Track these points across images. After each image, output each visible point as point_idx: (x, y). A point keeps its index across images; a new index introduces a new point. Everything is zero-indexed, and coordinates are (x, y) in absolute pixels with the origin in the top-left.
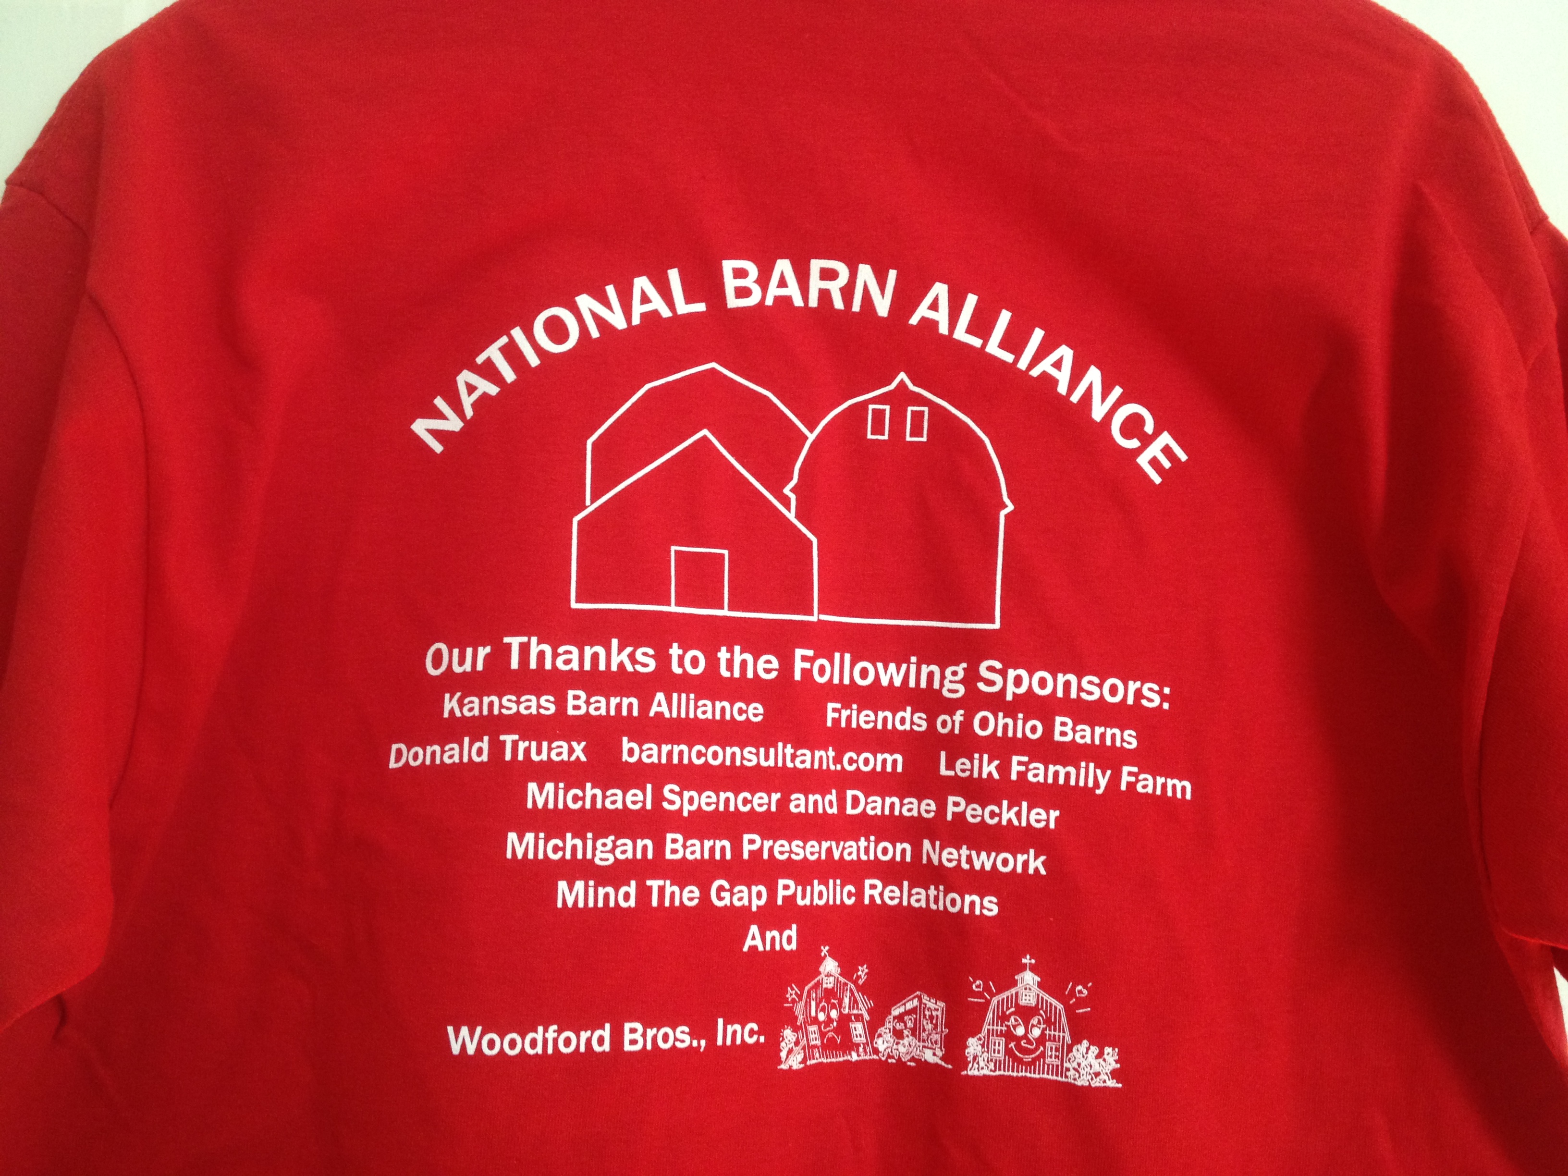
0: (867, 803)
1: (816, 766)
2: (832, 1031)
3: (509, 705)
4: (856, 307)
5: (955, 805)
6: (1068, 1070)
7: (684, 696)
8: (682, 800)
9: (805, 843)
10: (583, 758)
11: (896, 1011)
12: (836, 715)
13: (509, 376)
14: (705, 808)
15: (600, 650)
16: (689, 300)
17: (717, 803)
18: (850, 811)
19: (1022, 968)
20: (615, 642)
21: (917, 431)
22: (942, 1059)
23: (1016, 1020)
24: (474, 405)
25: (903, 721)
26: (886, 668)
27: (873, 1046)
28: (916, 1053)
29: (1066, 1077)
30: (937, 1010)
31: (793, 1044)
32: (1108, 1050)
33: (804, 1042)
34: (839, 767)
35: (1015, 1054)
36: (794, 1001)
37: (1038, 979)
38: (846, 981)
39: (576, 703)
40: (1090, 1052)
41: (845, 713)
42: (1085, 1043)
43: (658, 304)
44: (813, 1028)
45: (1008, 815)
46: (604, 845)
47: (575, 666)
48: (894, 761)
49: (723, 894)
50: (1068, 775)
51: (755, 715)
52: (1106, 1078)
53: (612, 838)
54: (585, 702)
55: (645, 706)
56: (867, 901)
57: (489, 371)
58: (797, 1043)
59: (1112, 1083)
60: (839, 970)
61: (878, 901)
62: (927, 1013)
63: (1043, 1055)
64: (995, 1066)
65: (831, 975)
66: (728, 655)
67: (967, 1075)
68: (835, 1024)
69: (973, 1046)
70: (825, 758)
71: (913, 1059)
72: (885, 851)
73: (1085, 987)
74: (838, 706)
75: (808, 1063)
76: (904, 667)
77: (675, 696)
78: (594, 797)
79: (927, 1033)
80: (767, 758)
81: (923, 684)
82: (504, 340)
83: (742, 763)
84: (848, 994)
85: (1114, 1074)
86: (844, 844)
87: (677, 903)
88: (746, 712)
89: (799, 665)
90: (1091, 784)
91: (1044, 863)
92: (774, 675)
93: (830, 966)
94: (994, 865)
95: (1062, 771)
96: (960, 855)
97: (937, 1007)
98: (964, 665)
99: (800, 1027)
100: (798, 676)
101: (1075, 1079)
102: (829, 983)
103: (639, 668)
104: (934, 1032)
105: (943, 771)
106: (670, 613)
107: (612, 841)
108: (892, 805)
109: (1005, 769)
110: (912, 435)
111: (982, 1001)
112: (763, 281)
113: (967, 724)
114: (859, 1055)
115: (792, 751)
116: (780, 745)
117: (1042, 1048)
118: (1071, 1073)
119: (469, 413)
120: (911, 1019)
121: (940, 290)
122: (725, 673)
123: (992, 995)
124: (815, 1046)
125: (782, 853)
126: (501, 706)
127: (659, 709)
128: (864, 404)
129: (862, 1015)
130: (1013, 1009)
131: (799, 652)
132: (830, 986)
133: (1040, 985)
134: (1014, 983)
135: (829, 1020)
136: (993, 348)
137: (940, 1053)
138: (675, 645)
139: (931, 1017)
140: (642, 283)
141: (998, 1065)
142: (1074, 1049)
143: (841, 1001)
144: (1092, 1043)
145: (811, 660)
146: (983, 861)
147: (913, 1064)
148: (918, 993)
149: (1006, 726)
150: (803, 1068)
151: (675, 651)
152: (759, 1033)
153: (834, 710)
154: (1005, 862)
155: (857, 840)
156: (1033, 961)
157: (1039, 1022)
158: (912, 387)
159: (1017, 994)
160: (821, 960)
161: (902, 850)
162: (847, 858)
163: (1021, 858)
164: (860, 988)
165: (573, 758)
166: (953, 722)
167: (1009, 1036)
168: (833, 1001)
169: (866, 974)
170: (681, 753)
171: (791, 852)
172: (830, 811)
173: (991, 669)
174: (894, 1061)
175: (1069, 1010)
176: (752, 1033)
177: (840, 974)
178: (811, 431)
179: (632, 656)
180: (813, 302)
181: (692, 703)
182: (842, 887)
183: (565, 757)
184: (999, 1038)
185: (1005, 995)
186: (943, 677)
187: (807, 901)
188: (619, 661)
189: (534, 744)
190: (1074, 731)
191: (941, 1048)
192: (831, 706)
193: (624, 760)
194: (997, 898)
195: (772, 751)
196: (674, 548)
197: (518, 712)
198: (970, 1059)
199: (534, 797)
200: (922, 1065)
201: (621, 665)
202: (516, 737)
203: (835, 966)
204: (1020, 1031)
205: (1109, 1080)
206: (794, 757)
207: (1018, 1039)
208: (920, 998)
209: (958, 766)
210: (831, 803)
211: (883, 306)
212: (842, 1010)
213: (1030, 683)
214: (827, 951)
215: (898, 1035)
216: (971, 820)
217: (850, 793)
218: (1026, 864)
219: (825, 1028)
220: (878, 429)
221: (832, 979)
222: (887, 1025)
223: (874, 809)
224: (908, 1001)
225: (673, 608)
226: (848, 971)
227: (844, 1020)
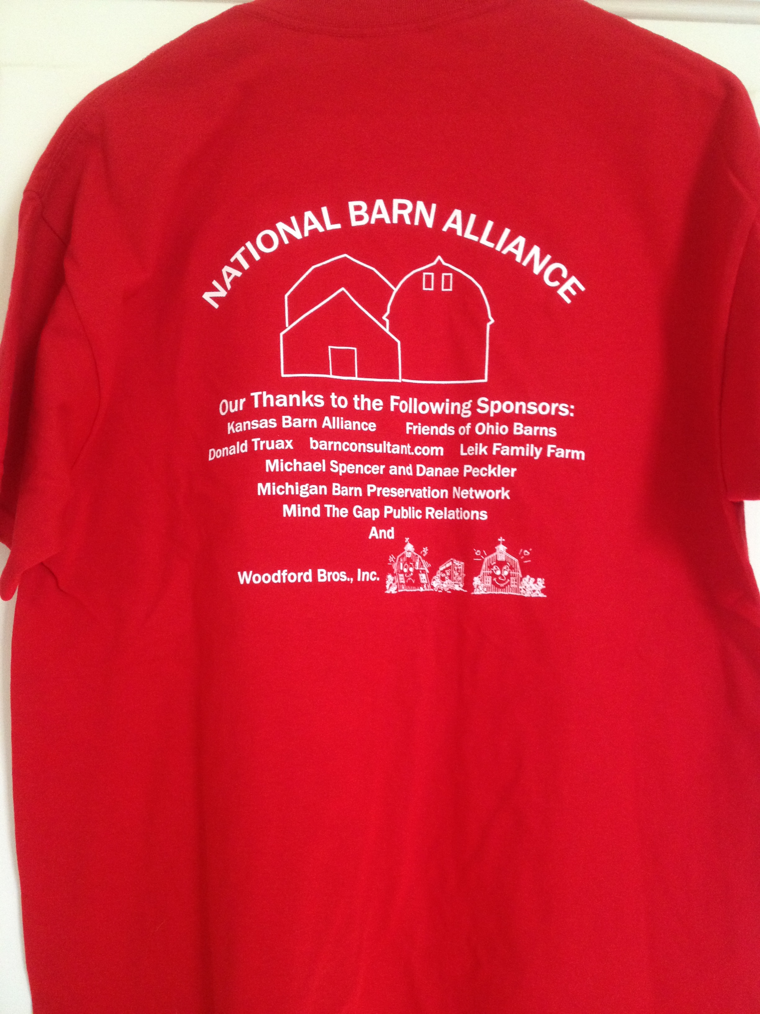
0: (427, 471)
1: (402, 453)
2: (411, 577)
3: (255, 424)
4: (417, 223)
5: (468, 469)
6: (521, 589)
7: (338, 418)
8: (339, 468)
9: (397, 489)
10: (292, 448)
11: (442, 568)
12: (411, 428)
13: (246, 266)
14: (349, 472)
15: (297, 396)
16: (333, 222)
17: (355, 470)
18: (418, 474)
19: (499, 543)
20: (304, 393)
21: (447, 286)
22: (463, 588)
23: (496, 567)
24: (231, 283)
25: (443, 431)
26: (434, 405)
27: (431, 585)
28: (451, 587)
29: (520, 593)
30: (460, 566)
31: (392, 582)
32: (539, 579)
33: (397, 581)
34: (413, 453)
35: (496, 583)
36: (392, 562)
37: (506, 548)
38: (417, 555)
39: (287, 422)
40: (530, 581)
41: (415, 427)
42: (528, 577)
43: (317, 225)
44: (401, 575)
45: (491, 471)
46: (304, 488)
47: (285, 404)
48: (439, 450)
49: (359, 512)
50: (520, 451)
51: (372, 428)
52: (538, 592)
53: (308, 485)
54: (291, 421)
55: (320, 422)
56: (427, 517)
57: (237, 265)
58: (394, 581)
59: (541, 595)
60: (414, 549)
61: (433, 517)
62: (456, 568)
63: (509, 583)
64: (487, 590)
65: (410, 552)
66: (358, 399)
67: (474, 595)
68: (412, 574)
69: (476, 581)
70: (405, 449)
71: (450, 590)
72: (435, 494)
73: (529, 551)
74: (412, 424)
75: (399, 591)
76: (443, 404)
77: (334, 418)
78: (298, 466)
79: (456, 577)
80: (378, 449)
81: (453, 412)
82: (243, 249)
83: (366, 451)
84: (418, 560)
85: (543, 591)
86: (416, 490)
87: (338, 516)
88: (367, 426)
89: (393, 404)
90: (532, 455)
91: (509, 494)
92: (381, 409)
93: (409, 547)
94: (485, 496)
95: (518, 449)
96: (469, 492)
97: (460, 564)
98: (471, 401)
99: (395, 575)
100: (392, 409)
101: (524, 594)
102: (409, 555)
103: (316, 405)
104: (459, 576)
105: (462, 454)
106: (330, 378)
107: (308, 486)
108: (439, 472)
109: (490, 450)
110: (445, 288)
111: (480, 560)
112: (370, 212)
113: (472, 430)
114: (424, 589)
115: (390, 445)
116: (385, 442)
117: (508, 580)
118: (522, 591)
119: (229, 287)
120: (448, 572)
121: (457, 213)
122: (357, 408)
123: (485, 556)
124: (402, 584)
125: (386, 493)
126: (251, 426)
127: (327, 425)
128: (421, 273)
129: (425, 570)
130: (495, 563)
131: (393, 398)
132: (409, 556)
133: (507, 551)
134: (495, 551)
135: (409, 572)
136: (484, 241)
137: (462, 586)
138: (333, 394)
139: (458, 570)
140: (309, 215)
141: (488, 588)
142: (523, 580)
143: (414, 564)
144: (531, 576)
145: (398, 401)
146: (480, 494)
147: (450, 592)
148: (452, 559)
149: (490, 429)
150: (397, 593)
151: (333, 396)
152: (377, 576)
153: (410, 426)
154: (490, 494)
155: (422, 488)
156: (504, 540)
157: (507, 568)
158: (444, 263)
159: (496, 555)
160: (405, 544)
161: (443, 493)
162: (417, 497)
163: (498, 492)
164: (423, 558)
165: (287, 448)
166: (466, 429)
167: (493, 575)
168: (411, 563)
169: (427, 551)
170: (338, 446)
171: (391, 493)
172: (409, 474)
173: (483, 402)
174: (441, 591)
175: (521, 562)
176: (374, 576)
177: (414, 551)
178: (395, 286)
179: (312, 399)
180: (395, 221)
181: (342, 422)
182: (415, 510)
183: (283, 447)
184: (489, 576)
185: (490, 557)
186: (462, 408)
187: (399, 517)
188: (306, 402)
189: (267, 442)
190: (524, 429)
191: (462, 583)
192: (408, 424)
193: (311, 448)
194: (487, 511)
195: (381, 445)
196: (330, 347)
197: (259, 428)
198: (475, 587)
199: (269, 466)
200: (454, 592)
201: (307, 403)
202: (259, 439)
203: (412, 547)
204: (498, 573)
205: (540, 593)
206: (391, 448)
207: (497, 576)
208: (452, 561)
209: (469, 450)
210: (409, 470)
211: (430, 222)
212: (415, 568)
213: (502, 408)
214: (408, 540)
215: (443, 579)
216: (474, 475)
217: (418, 466)
218: (500, 495)
219: (407, 575)
220: (428, 285)
221: (410, 553)
222: (438, 575)
223: (430, 473)
224: (447, 563)
225: (331, 376)
226: (418, 550)
227: (416, 572)
